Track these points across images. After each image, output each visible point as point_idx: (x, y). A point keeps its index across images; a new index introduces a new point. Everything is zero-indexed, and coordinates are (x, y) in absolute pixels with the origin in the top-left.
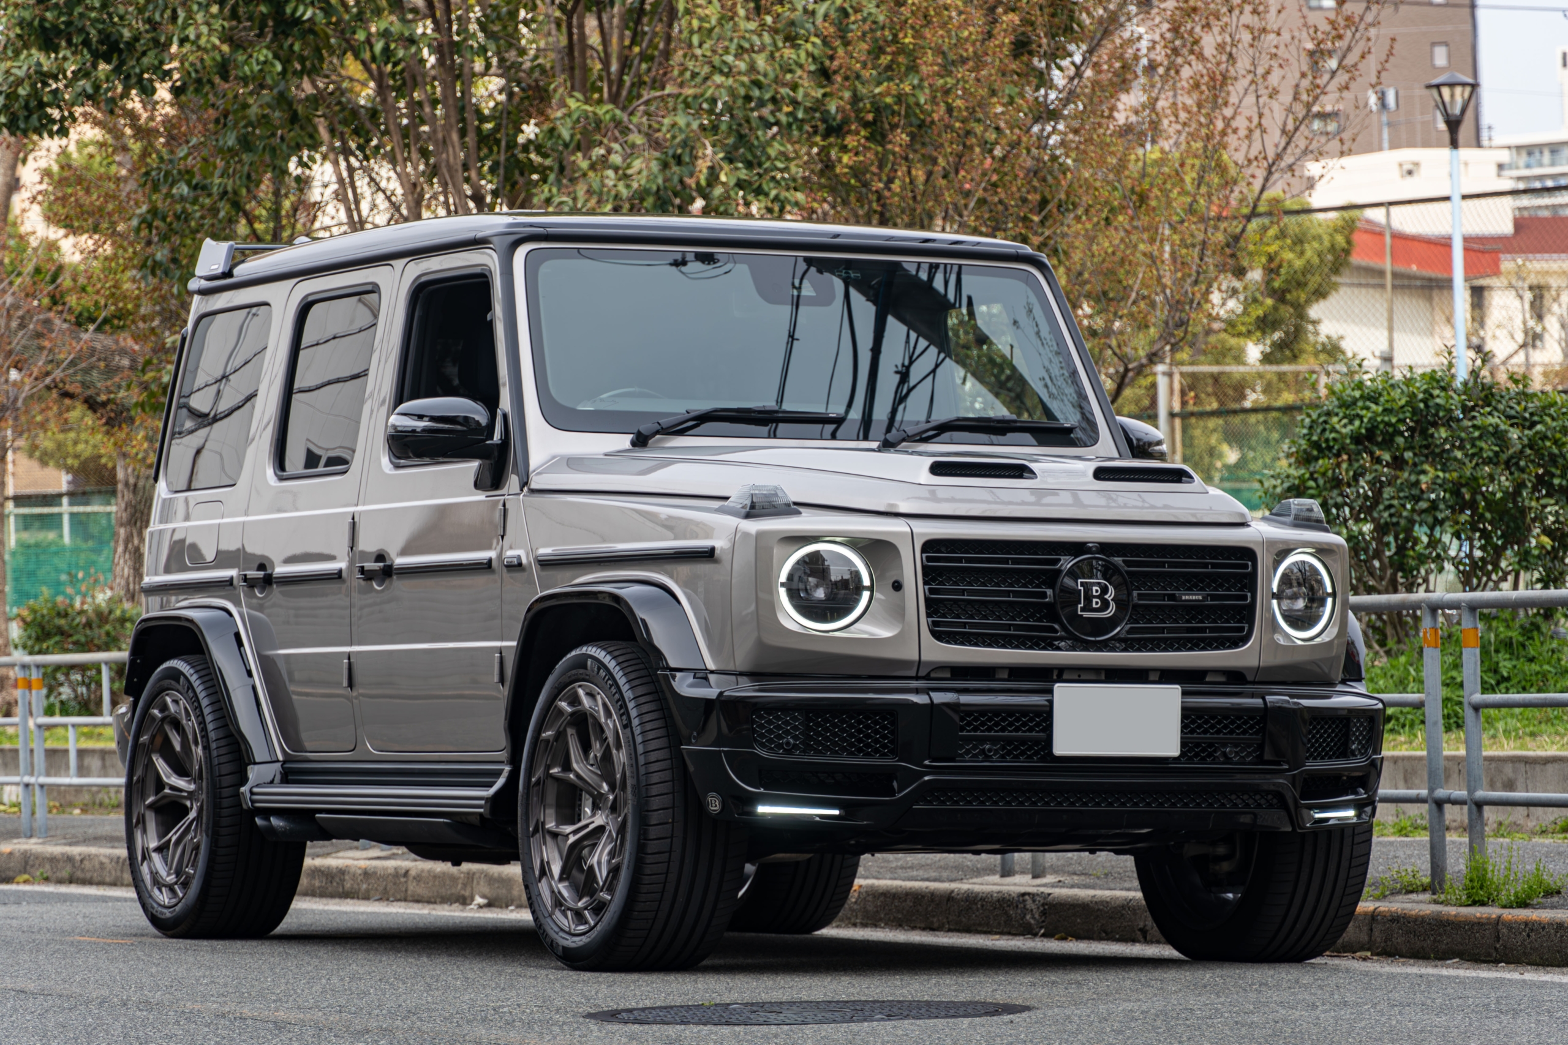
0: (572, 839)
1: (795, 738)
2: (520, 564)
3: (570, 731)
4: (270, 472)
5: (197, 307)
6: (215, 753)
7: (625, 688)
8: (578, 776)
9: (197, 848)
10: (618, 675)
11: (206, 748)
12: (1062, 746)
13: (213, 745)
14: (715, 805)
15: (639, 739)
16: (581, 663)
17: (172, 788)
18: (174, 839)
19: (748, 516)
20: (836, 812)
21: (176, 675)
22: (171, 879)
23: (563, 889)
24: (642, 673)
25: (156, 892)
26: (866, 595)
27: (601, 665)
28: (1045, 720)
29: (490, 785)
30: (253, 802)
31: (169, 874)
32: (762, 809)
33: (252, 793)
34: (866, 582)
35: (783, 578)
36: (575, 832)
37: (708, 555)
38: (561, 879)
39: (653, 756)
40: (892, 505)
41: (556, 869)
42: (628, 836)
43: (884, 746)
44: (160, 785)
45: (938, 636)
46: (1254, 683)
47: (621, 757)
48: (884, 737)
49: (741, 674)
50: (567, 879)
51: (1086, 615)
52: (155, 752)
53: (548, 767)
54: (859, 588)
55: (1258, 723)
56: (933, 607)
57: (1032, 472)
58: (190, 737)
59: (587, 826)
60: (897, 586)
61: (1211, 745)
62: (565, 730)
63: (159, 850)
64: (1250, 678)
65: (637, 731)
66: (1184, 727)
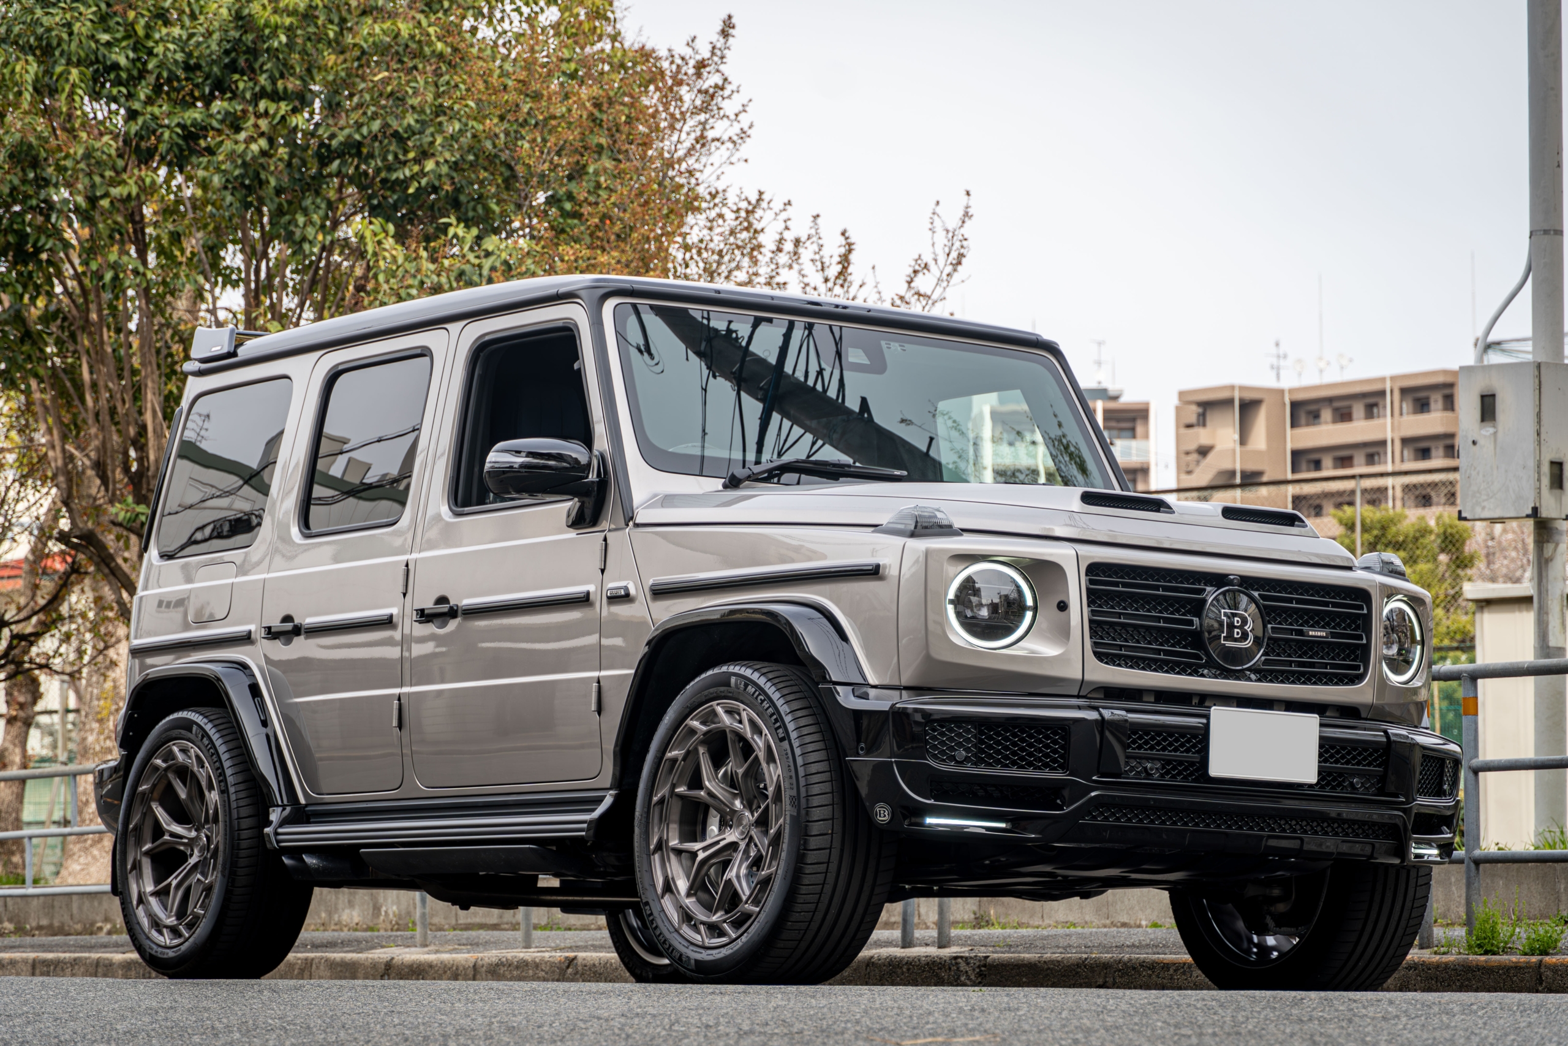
0: (701, 856)
1: (967, 750)
2: (627, 595)
3: (701, 750)
4: (295, 531)
5: (194, 386)
6: (233, 797)
7: (779, 703)
8: (710, 794)
9: (209, 889)
10: (771, 690)
11: (224, 792)
12: (1216, 769)
13: (232, 790)
14: (883, 814)
15: (798, 752)
16: (724, 681)
17: (173, 835)
18: (174, 883)
19: (913, 535)
20: (1003, 825)
21: (188, 725)
22: (171, 921)
23: (690, 902)
24: (795, 689)
25: (154, 934)
26: (1029, 615)
27: (749, 681)
28: (1200, 742)
29: (593, 810)
30: (278, 842)
31: (169, 917)
32: (930, 821)
33: (276, 834)
34: (1029, 602)
35: (951, 595)
36: (705, 849)
37: (874, 572)
38: (688, 895)
39: (814, 768)
40: (1049, 529)
41: (682, 885)
42: (785, 846)
43: (1054, 761)
44: (158, 831)
45: (1099, 656)
46: (1366, 719)
47: (773, 773)
48: (1055, 751)
49: (906, 688)
50: (695, 895)
51: (1229, 644)
52: (155, 800)
53: (674, 786)
54: (1023, 608)
55: (1380, 756)
56: (1096, 628)
57: (1169, 507)
58: (204, 784)
59: (717, 842)
60: (1063, 606)
61: (1341, 775)
62: (696, 750)
63: (155, 894)
64: (1363, 715)
65: (796, 744)
66: (1320, 755)
